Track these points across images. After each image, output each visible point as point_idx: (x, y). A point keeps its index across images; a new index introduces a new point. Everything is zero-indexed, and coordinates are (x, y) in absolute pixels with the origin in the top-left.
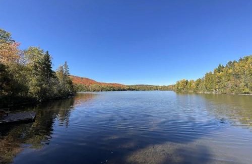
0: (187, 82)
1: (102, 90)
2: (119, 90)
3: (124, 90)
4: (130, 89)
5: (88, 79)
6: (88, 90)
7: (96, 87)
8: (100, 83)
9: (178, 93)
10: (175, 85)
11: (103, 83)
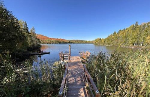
0: (100, 39)
1: (53, 43)
2: (63, 43)
3: (66, 43)
4: (70, 42)
5: (42, 36)
6: (44, 43)
7: (49, 41)
8: (50, 38)
9: (95, 45)
10: (94, 41)
11: (53, 39)
